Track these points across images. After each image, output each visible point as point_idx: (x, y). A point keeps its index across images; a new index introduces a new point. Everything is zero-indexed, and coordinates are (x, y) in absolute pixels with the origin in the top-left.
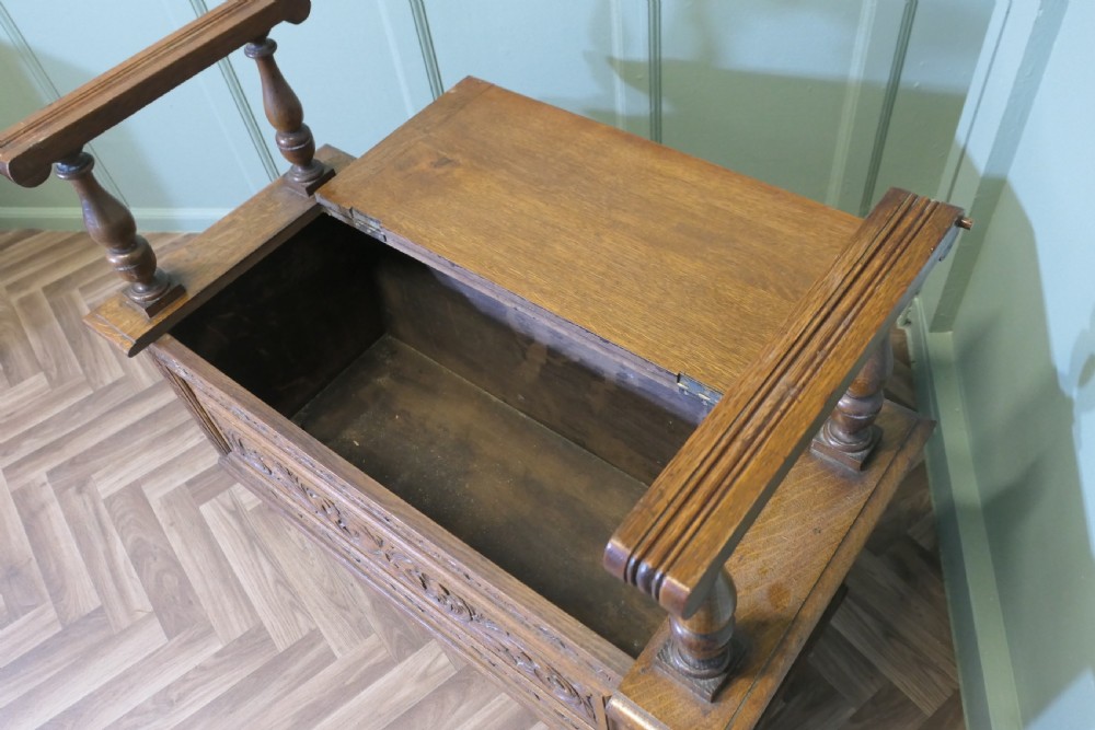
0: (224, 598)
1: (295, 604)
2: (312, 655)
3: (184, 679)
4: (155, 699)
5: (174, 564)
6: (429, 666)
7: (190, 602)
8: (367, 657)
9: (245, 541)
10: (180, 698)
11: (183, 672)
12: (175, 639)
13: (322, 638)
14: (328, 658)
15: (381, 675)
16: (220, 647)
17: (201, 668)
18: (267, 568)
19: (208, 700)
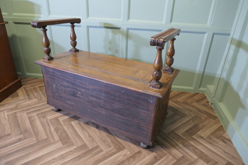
0: (77, 138)
1: (93, 140)
2: (98, 150)
3: (67, 153)
4: (59, 157)
5: (65, 132)
6: (126, 153)
7: (68, 139)
8: (110, 151)
9: (82, 129)
10: (66, 157)
11: (67, 151)
12: (65, 145)
13: (100, 147)
14: (102, 151)
15: (115, 155)
16: (75, 147)
17: (71, 151)
18: (86, 134)
19: (72, 158)
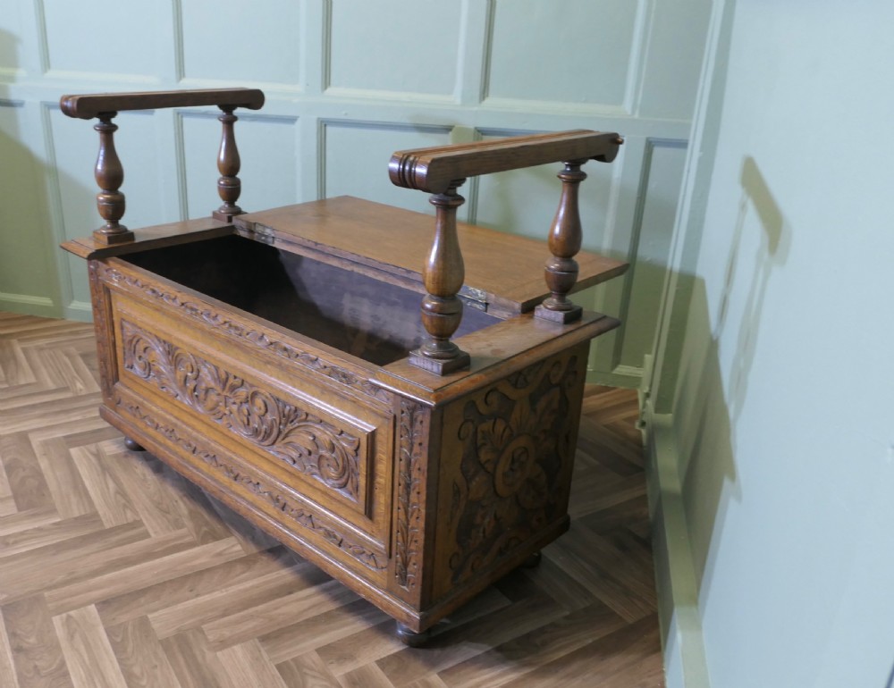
0: (72, 496)
1: (128, 504)
2: (132, 532)
3: (22, 533)
5: (38, 474)
6: (225, 550)
7: (44, 495)
8: (176, 539)
9: (100, 470)
10: (16, 542)
11: (25, 528)
12: (24, 512)
13: (143, 525)
14: (146, 535)
15: (185, 550)
16: (59, 520)
17: (39, 529)
18: (111, 485)
